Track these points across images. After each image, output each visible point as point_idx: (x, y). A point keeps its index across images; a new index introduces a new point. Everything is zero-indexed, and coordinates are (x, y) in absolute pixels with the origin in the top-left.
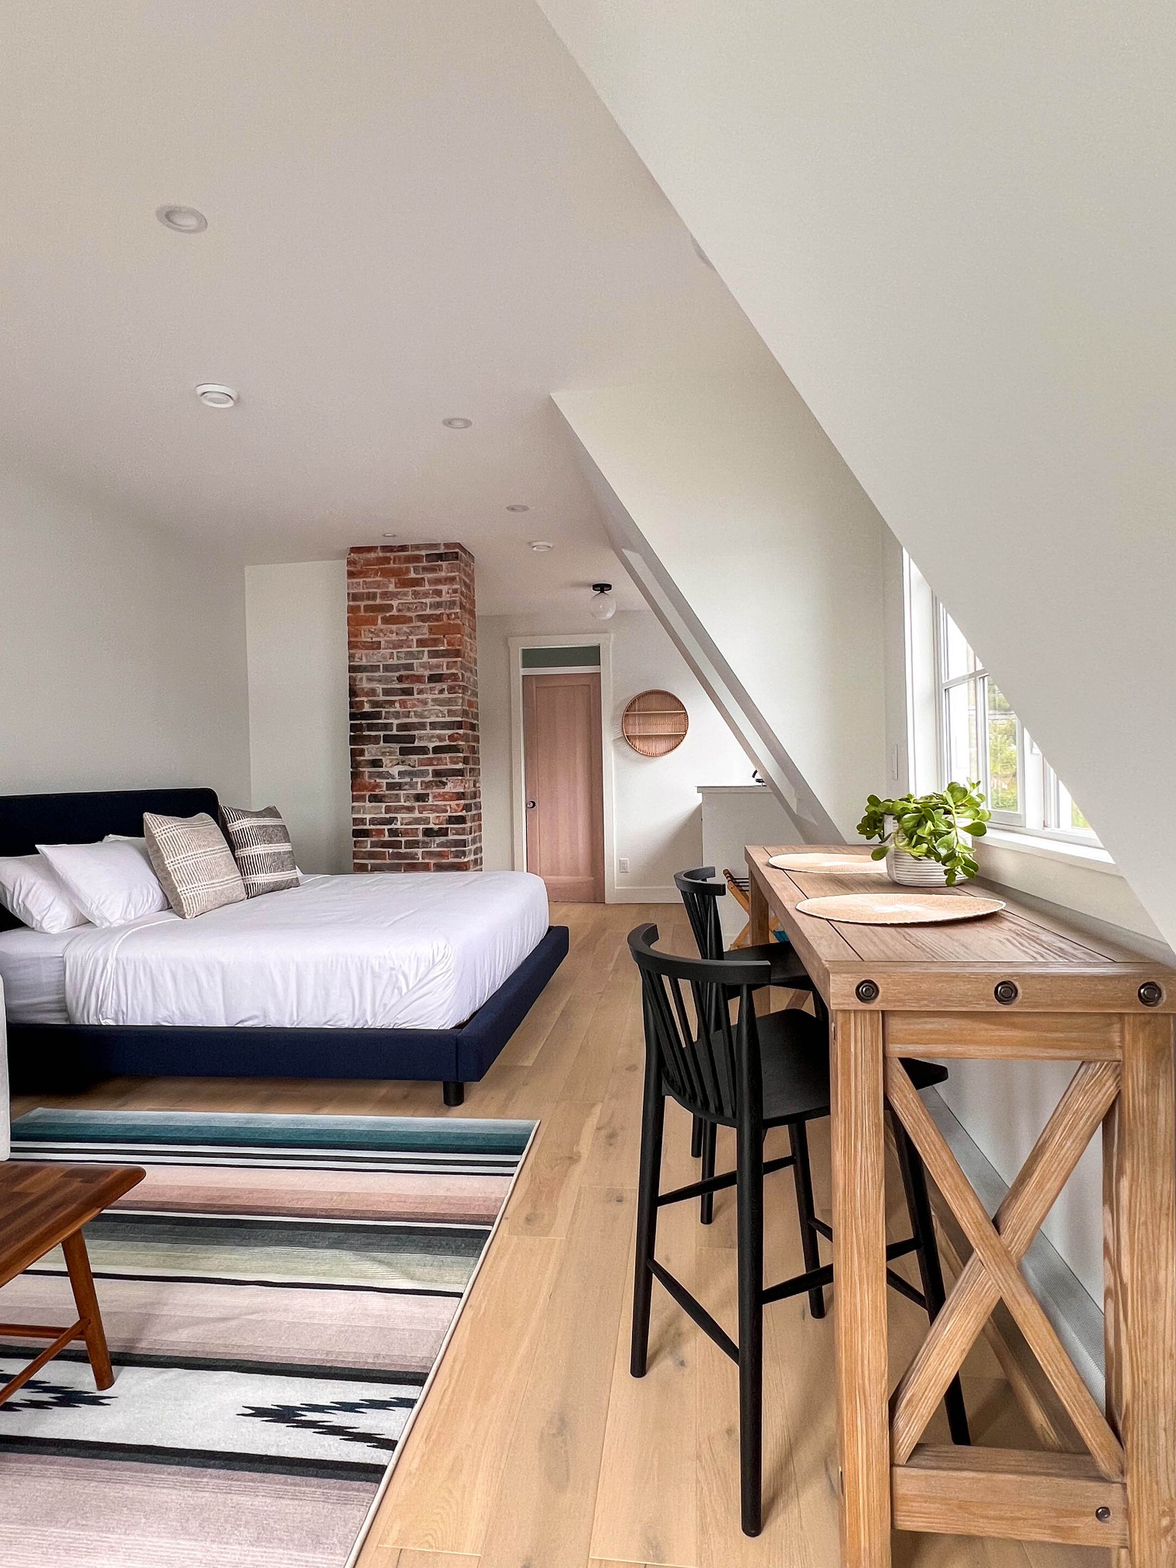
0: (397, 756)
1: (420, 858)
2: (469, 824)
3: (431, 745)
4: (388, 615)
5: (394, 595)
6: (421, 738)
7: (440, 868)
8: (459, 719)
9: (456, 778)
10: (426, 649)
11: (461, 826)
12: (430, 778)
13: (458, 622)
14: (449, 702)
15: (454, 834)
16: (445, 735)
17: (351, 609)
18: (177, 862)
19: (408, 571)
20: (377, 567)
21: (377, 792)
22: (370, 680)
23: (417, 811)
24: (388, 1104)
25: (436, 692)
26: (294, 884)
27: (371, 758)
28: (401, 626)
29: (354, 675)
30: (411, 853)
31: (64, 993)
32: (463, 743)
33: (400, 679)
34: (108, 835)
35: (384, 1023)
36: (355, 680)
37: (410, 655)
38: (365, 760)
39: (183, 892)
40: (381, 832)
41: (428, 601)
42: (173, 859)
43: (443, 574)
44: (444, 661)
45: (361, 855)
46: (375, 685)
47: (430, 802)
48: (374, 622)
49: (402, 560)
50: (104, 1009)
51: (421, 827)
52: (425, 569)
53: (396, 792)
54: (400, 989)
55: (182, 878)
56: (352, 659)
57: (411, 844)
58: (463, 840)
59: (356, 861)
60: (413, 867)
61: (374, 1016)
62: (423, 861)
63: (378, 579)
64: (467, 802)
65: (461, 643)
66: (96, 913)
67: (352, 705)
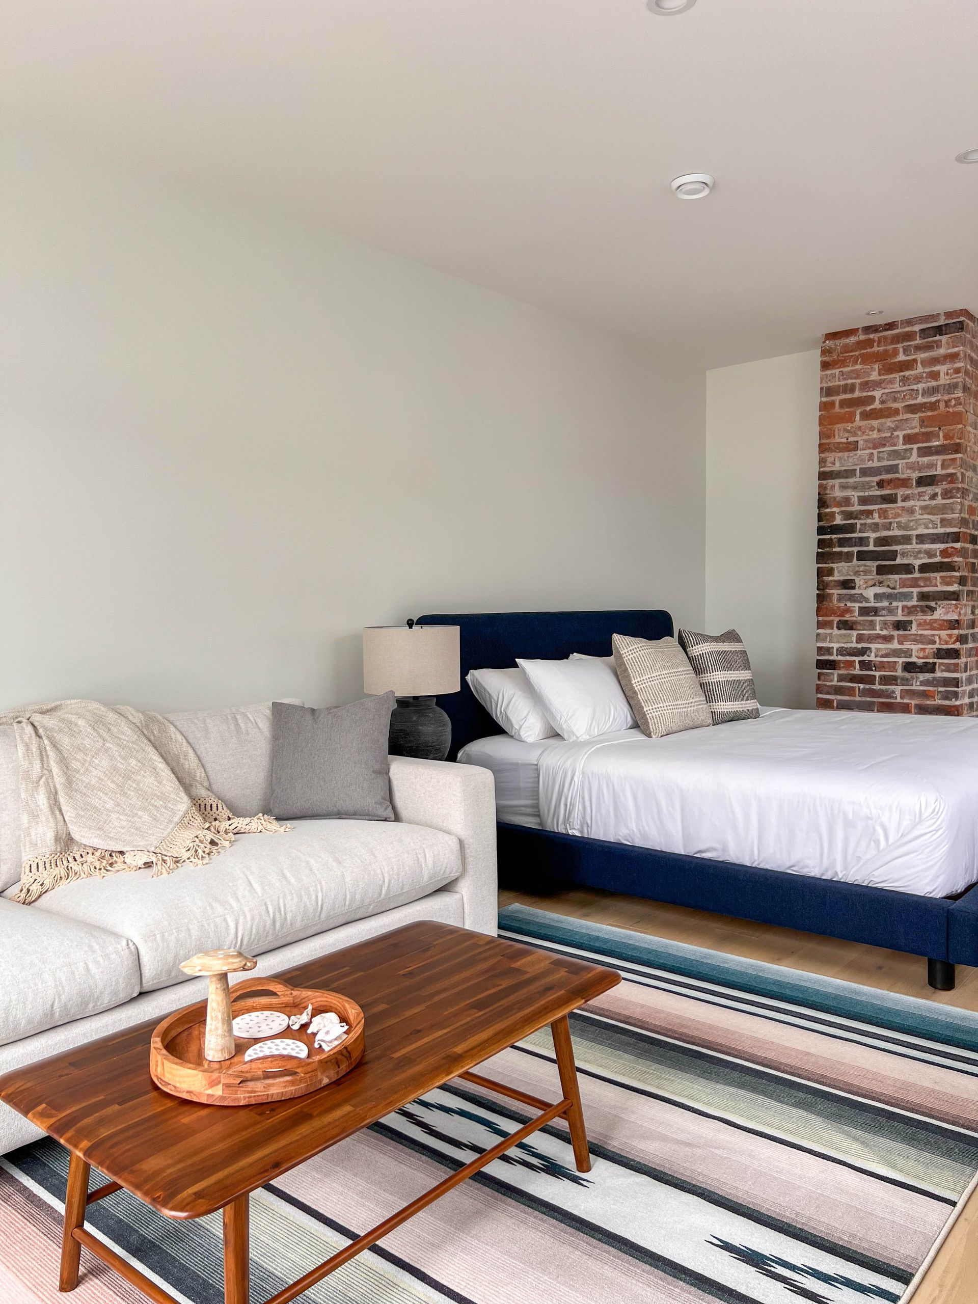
0: (873, 576)
1: (898, 697)
2: (963, 660)
3: (917, 563)
4: (868, 408)
5: (877, 384)
6: (904, 554)
7: (923, 710)
8: (956, 530)
9: (950, 602)
10: (915, 446)
11: (953, 661)
12: (914, 602)
13: (960, 408)
14: (944, 509)
15: (943, 671)
16: (936, 550)
17: (824, 406)
18: (643, 682)
19: (895, 353)
20: (857, 353)
21: (847, 617)
22: (844, 487)
23: (896, 641)
24: (856, 970)
25: (927, 498)
26: (754, 715)
27: (842, 578)
28: (884, 420)
29: (824, 482)
30: (887, 690)
31: (538, 799)
32: (961, 559)
33: (881, 484)
34: (572, 654)
35: (857, 878)
36: (825, 488)
37: (895, 454)
38: (835, 581)
39: (649, 712)
40: (850, 664)
41: (920, 386)
42: (639, 679)
43: (942, 351)
44: (938, 459)
45: (826, 689)
46: (849, 493)
47: (913, 631)
48: (850, 418)
49: (889, 341)
50: (571, 820)
51: (901, 660)
52: (918, 348)
53: (870, 618)
54: (877, 842)
55: (648, 698)
56: (823, 465)
57: (885, 680)
58: (954, 679)
59: (820, 696)
60: (888, 708)
61: (845, 867)
62: (901, 701)
63: (858, 367)
64: (961, 632)
65: (962, 435)
66: (564, 726)
67: (820, 517)
